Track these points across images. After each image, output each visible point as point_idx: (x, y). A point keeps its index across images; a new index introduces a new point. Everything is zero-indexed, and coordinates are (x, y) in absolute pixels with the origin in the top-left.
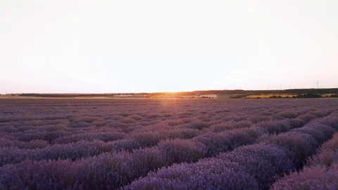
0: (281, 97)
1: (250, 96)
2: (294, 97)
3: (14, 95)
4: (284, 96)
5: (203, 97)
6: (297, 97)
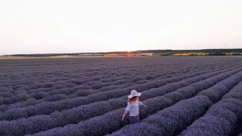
0: (197, 55)
1: (175, 54)
2: (206, 55)
3: (8, 56)
4: (199, 54)
5: (142, 55)
6: (209, 55)
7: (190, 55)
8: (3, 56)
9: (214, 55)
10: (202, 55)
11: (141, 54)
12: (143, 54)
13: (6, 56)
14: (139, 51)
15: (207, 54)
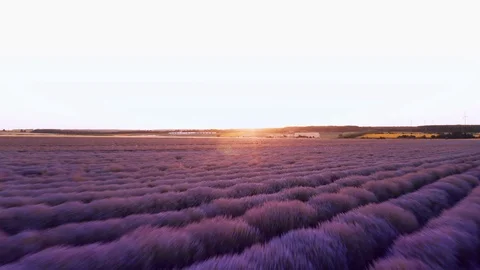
0: (414, 137)
1: (369, 136)
2: (433, 137)
3: (25, 131)
4: (418, 135)
5: (300, 136)
6: (438, 137)
7: (399, 137)
8: (15, 131)
9: (449, 137)
10: (424, 137)
11: (297, 135)
12: (302, 134)
13: (22, 131)
14: (292, 128)
15: (436, 135)
